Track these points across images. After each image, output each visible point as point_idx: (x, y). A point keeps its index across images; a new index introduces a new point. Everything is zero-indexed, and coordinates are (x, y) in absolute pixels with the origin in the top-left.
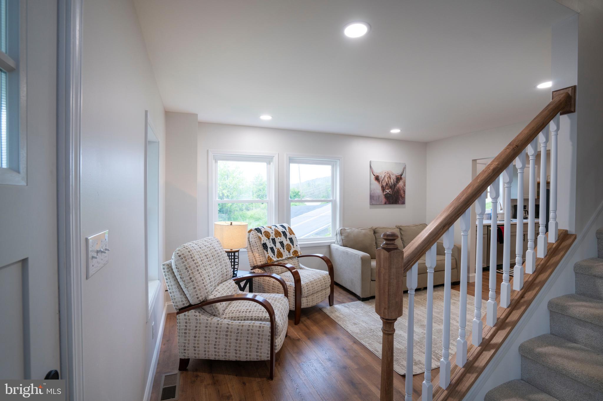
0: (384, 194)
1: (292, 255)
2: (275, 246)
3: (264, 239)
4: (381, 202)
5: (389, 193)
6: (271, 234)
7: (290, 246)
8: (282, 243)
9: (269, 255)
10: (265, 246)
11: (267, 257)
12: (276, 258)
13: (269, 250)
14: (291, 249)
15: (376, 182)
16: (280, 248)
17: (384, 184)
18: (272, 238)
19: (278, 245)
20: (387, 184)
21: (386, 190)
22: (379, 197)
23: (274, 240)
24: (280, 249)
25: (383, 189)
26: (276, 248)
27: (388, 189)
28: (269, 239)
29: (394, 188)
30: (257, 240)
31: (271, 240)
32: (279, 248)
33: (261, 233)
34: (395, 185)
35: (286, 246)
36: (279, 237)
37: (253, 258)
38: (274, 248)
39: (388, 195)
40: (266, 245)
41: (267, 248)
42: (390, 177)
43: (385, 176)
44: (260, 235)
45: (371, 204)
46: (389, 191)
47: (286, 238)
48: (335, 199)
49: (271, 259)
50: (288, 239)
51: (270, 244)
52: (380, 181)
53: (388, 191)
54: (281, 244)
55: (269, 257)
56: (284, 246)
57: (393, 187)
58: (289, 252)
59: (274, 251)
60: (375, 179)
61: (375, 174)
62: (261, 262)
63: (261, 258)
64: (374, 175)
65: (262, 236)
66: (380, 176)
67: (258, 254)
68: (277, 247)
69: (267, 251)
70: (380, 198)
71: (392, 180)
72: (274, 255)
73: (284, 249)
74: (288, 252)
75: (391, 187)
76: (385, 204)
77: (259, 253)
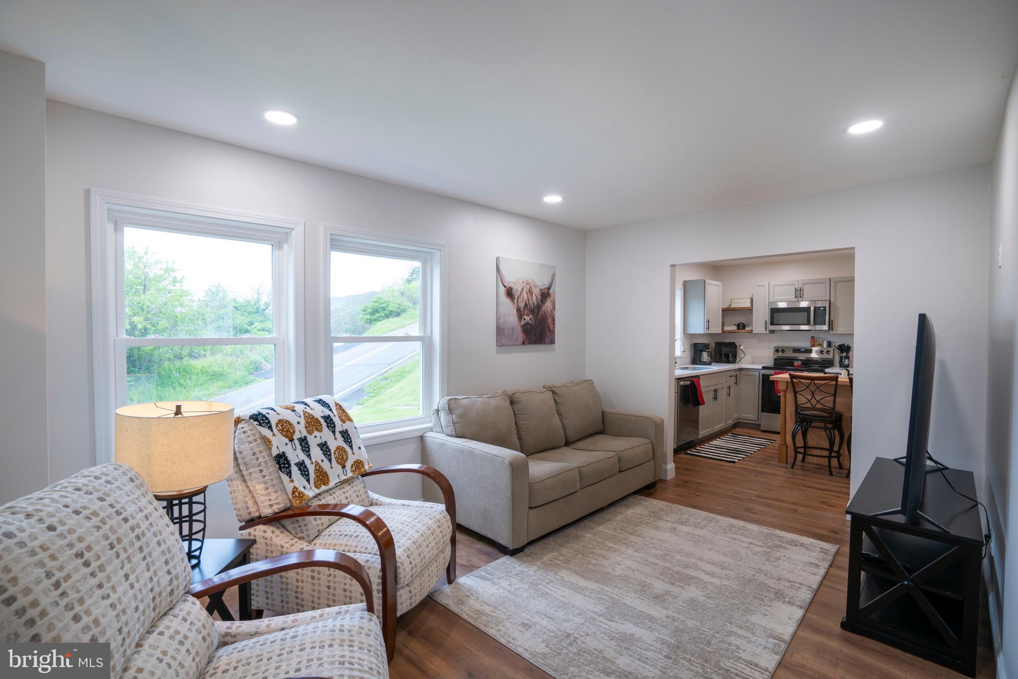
0: (522, 324)
1: (350, 474)
2: (309, 456)
3: (279, 443)
4: (517, 340)
5: (530, 322)
6: (297, 428)
7: (345, 452)
8: (324, 446)
9: (296, 484)
10: (282, 461)
11: (290, 491)
12: (314, 488)
13: (295, 470)
14: (347, 458)
16: (322, 461)
17: (522, 305)
18: (299, 436)
19: (317, 453)
20: (526, 305)
21: (525, 317)
22: (513, 329)
23: (304, 444)
24: (321, 463)
25: (520, 314)
26: (312, 463)
27: (528, 315)
28: (291, 440)
29: (538, 312)
30: (258, 447)
31: (297, 443)
32: (319, 461)
33: (270, 428)
34: (539, 307)
35: (335, 453)
36: (316, 433)
37: (245, 497)
38: (307, 462)
39: (529, 326)
40: (286, 459)
41: (290, 465)
42: (530, 292)
43: (523, 289)
44: (265, 431)
45: (500, 344)
46: (530, 319)
47: (334, 432)
48: (429, 334)
49: (301, 496)
50: (338, 435)
51: (295, 455)
52: (515, 298)
53: (527, 318)
54: (322, 450)
55: (295, 489)
56: (330, 455)
57: (536, 311)
58: (344, 467)
59: (307, 471)
60: (506, 294)
61: (506, 285)
62: (271, 506)
63: (273, 496)
64: (505, 287)
65: (274, 435)
66: (514, 290)
67: (262, 486)
68: (314, 460)
69: (289, 474)
70: (515, 333)
71: (534, 298)
72: (308, 481)
73: (330, 460)
74: (340, 467)
75: (532, 312)
76: (524, 343)
77: (266, 483)
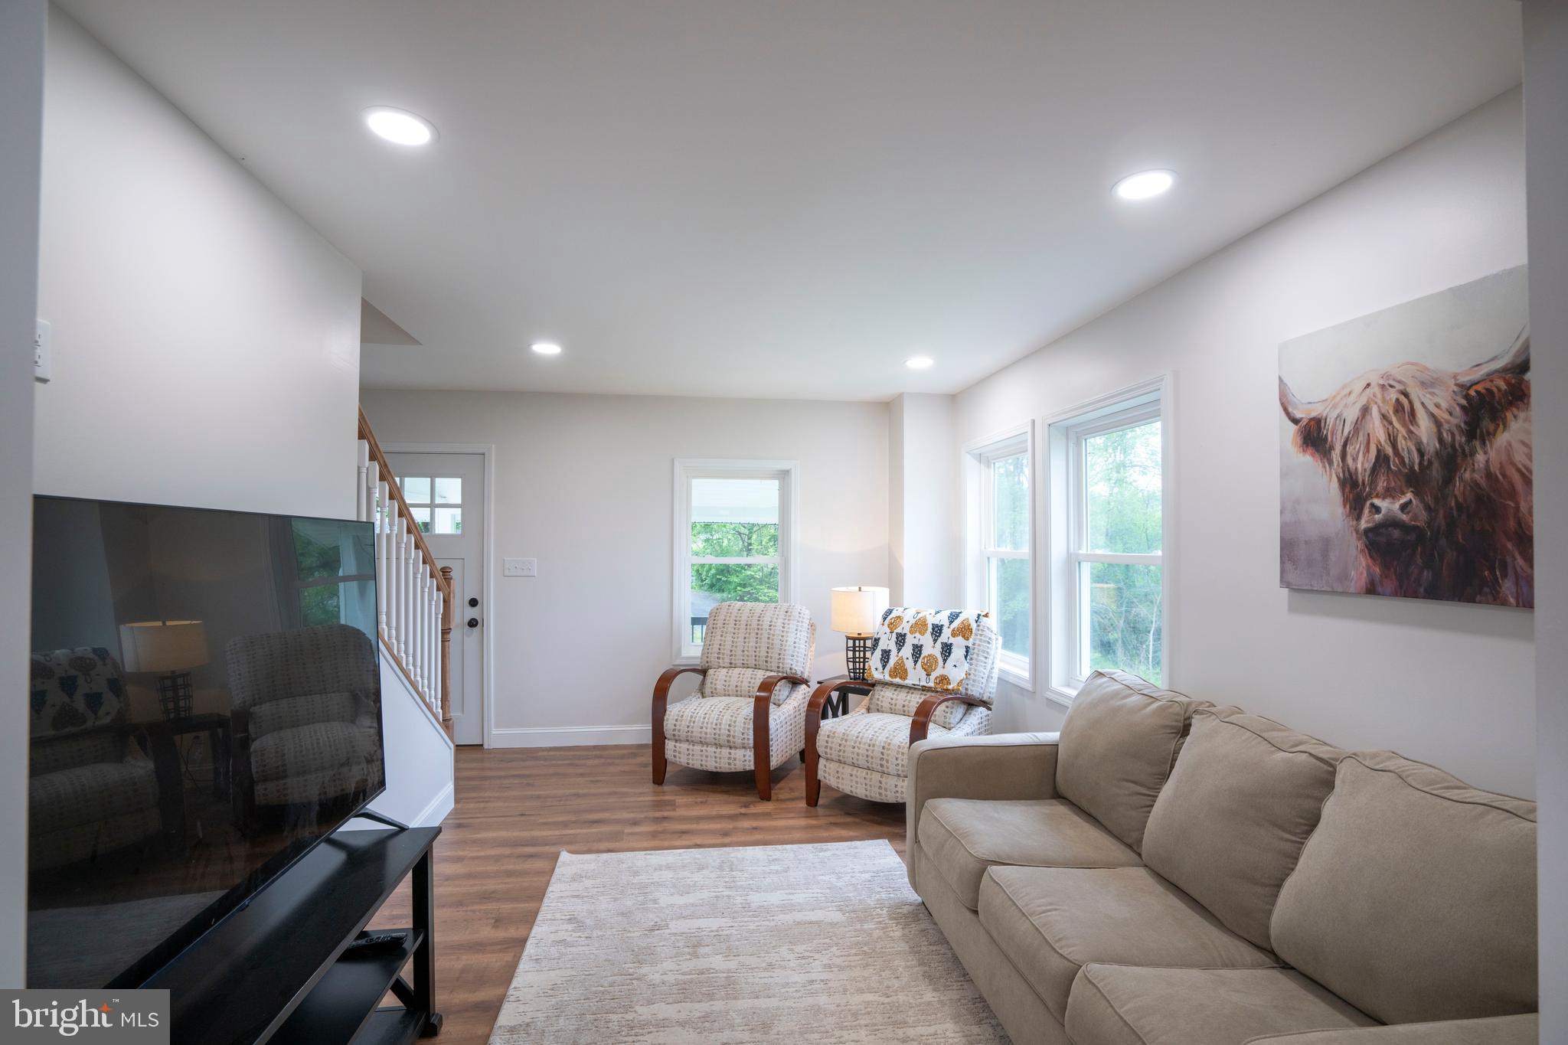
0: (1364, 524)
1: (931, 684)
2: (899, 650)
4: (1344, 576)
5: (1404, 517)
6: (903, 625)
7: (936, 662)
8: (917, 650)
12: (885, 674)
13: (879, 653)
14: (935, 669)
15: (1307, 460)
16: (907, 659)
17: (1361, 464)
18: (901, 632)
19: (907, 651)
20: (1381, 459)
21: (1377, 502)
22: (1326, 544)
23: (901, 640)
24: (905, 660)
25: (1354, 493)
26: (897, 656)
27: (1389, 493)
28: (892, 632)
29: (1448, 481)
31: (894, 635)
32: (905, 658)
34: (1451, 458)
35: (924, 658)
36: (917, 635)
38: (893, 653)
39: (1396, 533)
40: (878, 643)
41: (878, 649)
42: (1404, 410)
43: (1365, 410)
46: (1403, 507)
47: (935, 641)
50: (939, 645)
51: (886, 643)
52: (1332, 448)
53: (1389, 506)
54: (913, 650)
56: (919, 658)
57: (1436, 472)
58: (928, 675)
59: (888, 659)
60: (1299, 440)
61: (1298, 415)
64: (1295, 421)
65: (883, 625)
66: (1331, 421)
68: (900, 654)
70: (1333, 556)
71: (1424, 428)
72: (884, 667)
73: (916, 662)
74: (925, 673)
75: (1414, 479)
76: (1371, 590)
